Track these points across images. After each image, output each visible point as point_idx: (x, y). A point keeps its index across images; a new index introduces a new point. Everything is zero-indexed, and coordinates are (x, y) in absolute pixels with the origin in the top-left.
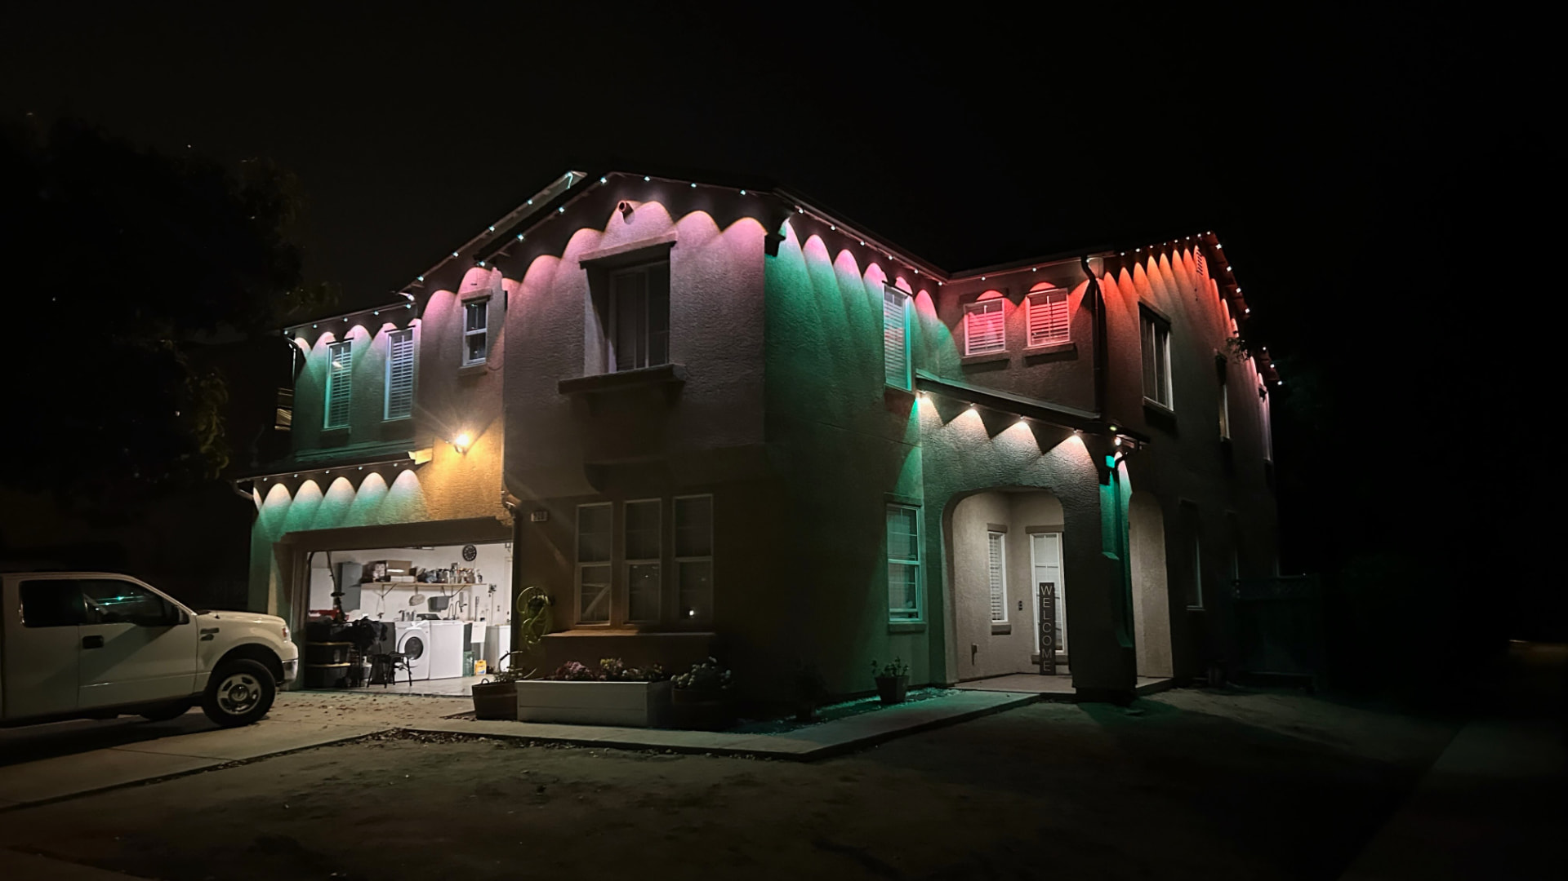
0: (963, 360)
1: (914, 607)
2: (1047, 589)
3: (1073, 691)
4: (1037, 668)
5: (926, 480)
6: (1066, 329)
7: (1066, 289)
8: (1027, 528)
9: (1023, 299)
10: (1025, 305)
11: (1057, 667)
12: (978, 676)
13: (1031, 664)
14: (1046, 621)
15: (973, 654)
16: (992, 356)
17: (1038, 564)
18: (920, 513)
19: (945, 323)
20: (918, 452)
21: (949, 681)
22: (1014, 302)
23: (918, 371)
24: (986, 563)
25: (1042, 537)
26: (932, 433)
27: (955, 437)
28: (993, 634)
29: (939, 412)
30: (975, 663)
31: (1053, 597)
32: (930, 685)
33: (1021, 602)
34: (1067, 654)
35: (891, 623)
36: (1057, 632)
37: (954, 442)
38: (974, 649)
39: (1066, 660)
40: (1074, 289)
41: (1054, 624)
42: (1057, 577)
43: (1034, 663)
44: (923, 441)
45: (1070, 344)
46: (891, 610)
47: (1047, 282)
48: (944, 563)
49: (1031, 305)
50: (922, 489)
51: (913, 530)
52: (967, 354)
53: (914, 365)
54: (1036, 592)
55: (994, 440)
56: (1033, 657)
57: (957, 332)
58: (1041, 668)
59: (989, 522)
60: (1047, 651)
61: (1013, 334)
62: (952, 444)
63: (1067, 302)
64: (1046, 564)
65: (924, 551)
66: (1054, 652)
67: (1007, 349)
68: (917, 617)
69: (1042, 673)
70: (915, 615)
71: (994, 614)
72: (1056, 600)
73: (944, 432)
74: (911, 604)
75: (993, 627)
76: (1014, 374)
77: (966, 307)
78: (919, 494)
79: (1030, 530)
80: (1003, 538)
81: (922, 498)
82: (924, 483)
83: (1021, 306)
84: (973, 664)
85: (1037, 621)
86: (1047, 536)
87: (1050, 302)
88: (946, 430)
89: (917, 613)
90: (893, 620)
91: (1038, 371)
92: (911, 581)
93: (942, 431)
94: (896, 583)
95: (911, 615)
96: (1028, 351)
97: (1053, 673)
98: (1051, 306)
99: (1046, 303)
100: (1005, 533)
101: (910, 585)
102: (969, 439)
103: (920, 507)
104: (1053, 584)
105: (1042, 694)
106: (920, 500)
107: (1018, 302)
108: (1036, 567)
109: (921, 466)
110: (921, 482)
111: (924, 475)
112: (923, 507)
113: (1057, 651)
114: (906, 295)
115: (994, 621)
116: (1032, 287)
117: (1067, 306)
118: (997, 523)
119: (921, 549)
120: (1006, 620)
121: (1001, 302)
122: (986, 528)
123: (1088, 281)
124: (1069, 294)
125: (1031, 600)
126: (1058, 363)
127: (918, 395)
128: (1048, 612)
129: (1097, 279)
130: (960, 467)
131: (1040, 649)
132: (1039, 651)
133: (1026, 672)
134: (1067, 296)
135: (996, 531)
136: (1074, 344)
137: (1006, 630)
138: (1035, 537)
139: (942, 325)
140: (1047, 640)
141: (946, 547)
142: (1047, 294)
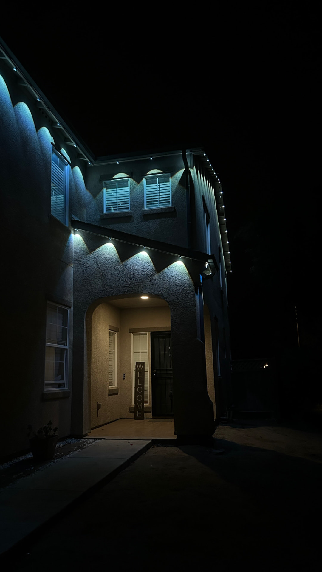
0: (101, 215)
1: (62, 379)
2: (140, 366)
3: (175, 437)
4: (133, 415)
5: (75, 289)
6: (169, 199)
7: (169, 174)
8: (130, 329)
9: (142, 179)
10: (143, 183)
11: (145, 414)
12: (100, 424)
13: (129, 412)
14: (139, 386)
15: (98, 410)
16: (121, 213)
17: (135, 351)
18: (70, 312)
19: (91, 192)
20: (71, 270)
21: (84, 433)
22: (136, 181)
23: (73, 216)
24: (107, 350)
25: (139, 335)
26: (81, 258)
27: (97, 260)
28: (109, 395)
29: (87, 244)
30: (99, 416)
31: (143, 371)
32: (70, 436)
33: (124, 374)
34: (151, 406)
35: (44, 392)
36: (145, 393)
37: (97, 264)
38: (99, 406)
39: (151, 410)
40: (175, 174)
41: (143, 387)
42: (146, 359)
43: (131, 412)
44: (74, 263)
45: (172, 207)
46: (46, 382)
47: (157, 169)
48: (85, 348)
49: (147, 184)
50: (72, 295)
51: (65, 323)
52: (105, 212)
53: (71, 211)
54: (133, 368)
55: (125, 263)
56: (130, 408)
57: (98, 197)
58: (135, 415)
59: (110, 325)
60: (139, 404)
61: (135, 200)
62: (95, 266)
63: (170, 183)
64: (141, 351)
65: (72, 339)
66: (143, 405)
67: (130, 210)
68: (64, 387)
69: (136, 418)
70: (63, 385)
71: (110, 382)
72: (145, 373)
73: (90, 258)
74: (60, 377)
75: (109, 390)
76: (136, 225)
77: (105, 182)
78: (70, 298)
79: (132, 331)
80: (116, 335)
81: (72, 301)
82: (74, 293)
83: (141, 183)
84: (98, 416)
85: (133, 385)
86: (141, 335)
87: (159, 183)
88: (91, 256)
89: (64, 384)
90: (47, 389)
91: (151, 224)
92: (60, 360)
93: (88, 256)
94: (50, 361)
95: (59, 385)
96: (144, 211)
97: (142, 418)
98: (159, 185)
99: (157, 183)
100: (118, 332)
101: (60, 363)
102: (107, 262)
103: (70, 307)
104: (144, 363)
105: (153, 440)
106: (71, 302)
107: (138, 180)
108: (134, 353)
109: (72, 280)
110: (72, 291)
111: (74, 286)
112: (72, 308)
113: (145, 404)
114: (67, 163)
115: (110, 387)
116: (147, 172)
117: (170, 185)
118: (114, 326)
119: (70, 337)
120: (116, 386)
121: (127, 181)
122: (108, 328)
123: (184, 169)
124: (171, 177)
125: (131, 373)
126: (163, 219)
127: (72, 232)
128: (140, 379)
129: (190, 169)
130: (100, 281)
131: (135, 403)
132: (134, 404)
133: (125, 417)
134: (170, 179)
135: (113, 330)
136: (174, 207)
137: (116, 392)
138: (134, 335)
139: (88, 193)
140: (139, 398)
141: (87, 336)
142: (157, 177)
